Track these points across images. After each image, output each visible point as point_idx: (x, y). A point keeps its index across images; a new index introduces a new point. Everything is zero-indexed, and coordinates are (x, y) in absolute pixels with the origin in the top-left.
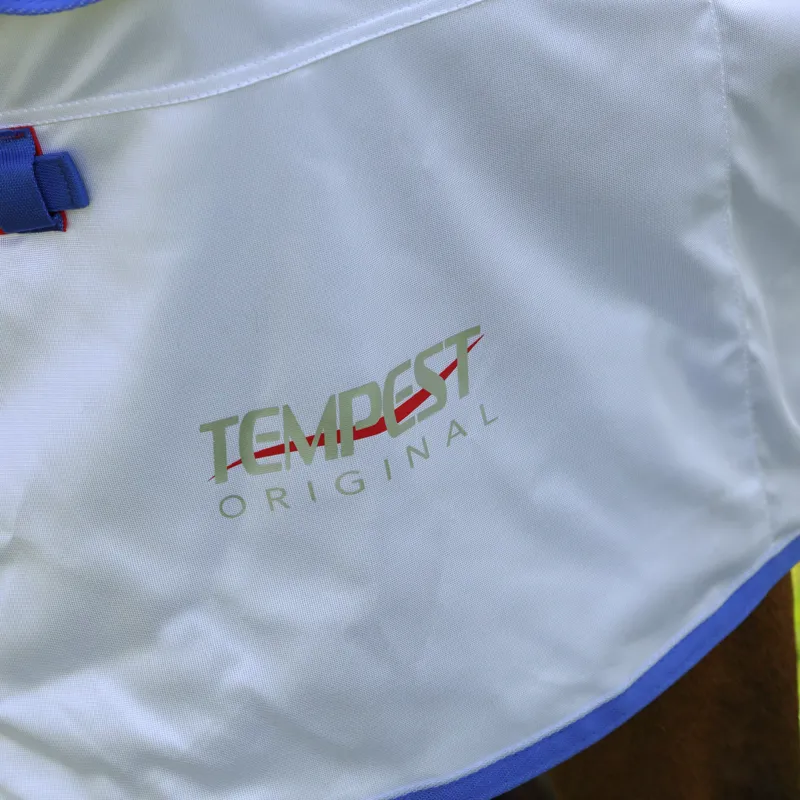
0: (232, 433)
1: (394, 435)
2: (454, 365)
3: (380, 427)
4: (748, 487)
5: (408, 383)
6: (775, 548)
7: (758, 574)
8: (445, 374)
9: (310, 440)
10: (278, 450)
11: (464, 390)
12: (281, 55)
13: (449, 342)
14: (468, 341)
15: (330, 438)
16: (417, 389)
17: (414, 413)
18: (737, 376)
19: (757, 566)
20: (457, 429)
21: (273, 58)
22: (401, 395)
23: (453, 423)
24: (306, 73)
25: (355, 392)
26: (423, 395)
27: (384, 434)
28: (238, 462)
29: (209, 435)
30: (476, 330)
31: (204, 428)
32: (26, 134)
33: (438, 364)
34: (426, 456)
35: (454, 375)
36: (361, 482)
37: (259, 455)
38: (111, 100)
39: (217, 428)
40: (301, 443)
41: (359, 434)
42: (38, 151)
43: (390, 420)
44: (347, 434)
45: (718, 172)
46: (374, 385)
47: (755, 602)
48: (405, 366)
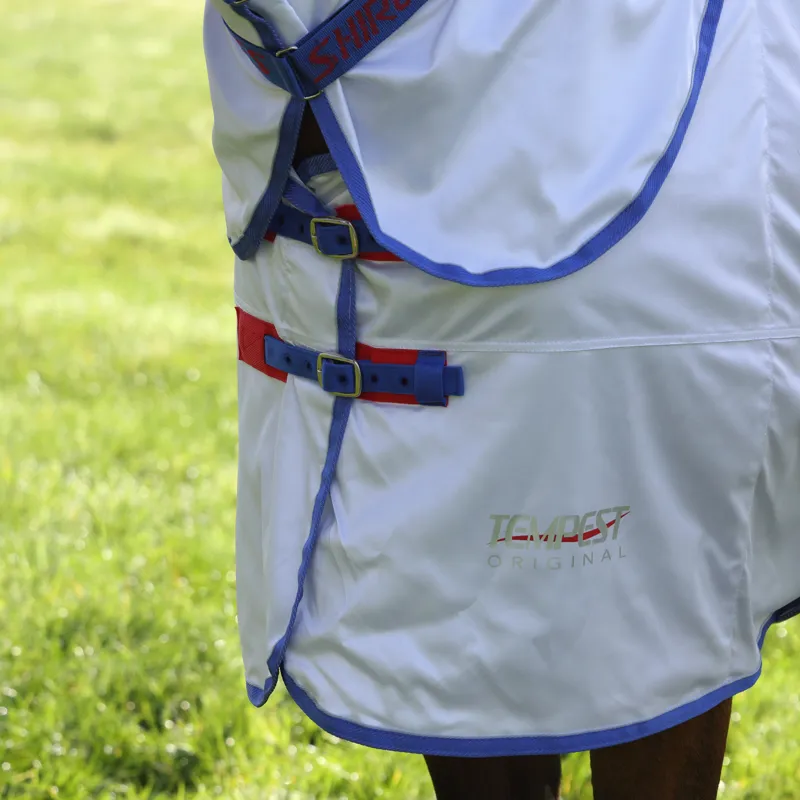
0: (505, 523)
1: (580, 545)
2: (613, 522)
3: (574, 539)
4: (725, 642)
5: (592, 523)
6: (728, 681)
7: (719, 690)
8: (609, 525)
9: (541, 537)
10: (524, 538)
11: (614, 537)
12: (578, 341)
13: (615, 509)
14: (622, 512)
15: (551, 538)
16: (595, 528)
17: (591, 539)
18: (735, 580)
19: (718, 686)
20: (607, 555)
21: (573, 342)
22: (588, 527)
23: (607, 551)
24: (587, 354)
25: (568, 517)
26: (597, 532)
27: (576, 543)
28: (504, 539)
29: (493, 522)
30: (627, 508)
31: (492, 517)
32: (442, 354)
33: (607, 518)
34: (591, 562)
35: (612, 526)
36: (559, 564)
37: (515, 538)
38: (492, 345)
39: (498, 518)
40: (536, 537)
41: (565, 540)
42: (446, 364)
43: (580, 537)
44: (559, 539)
45: (754, 467)
46: (578, 517)
47: (714, 705)
48: (593, 514)
